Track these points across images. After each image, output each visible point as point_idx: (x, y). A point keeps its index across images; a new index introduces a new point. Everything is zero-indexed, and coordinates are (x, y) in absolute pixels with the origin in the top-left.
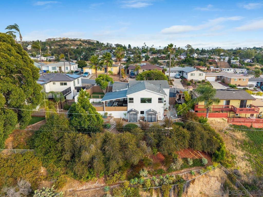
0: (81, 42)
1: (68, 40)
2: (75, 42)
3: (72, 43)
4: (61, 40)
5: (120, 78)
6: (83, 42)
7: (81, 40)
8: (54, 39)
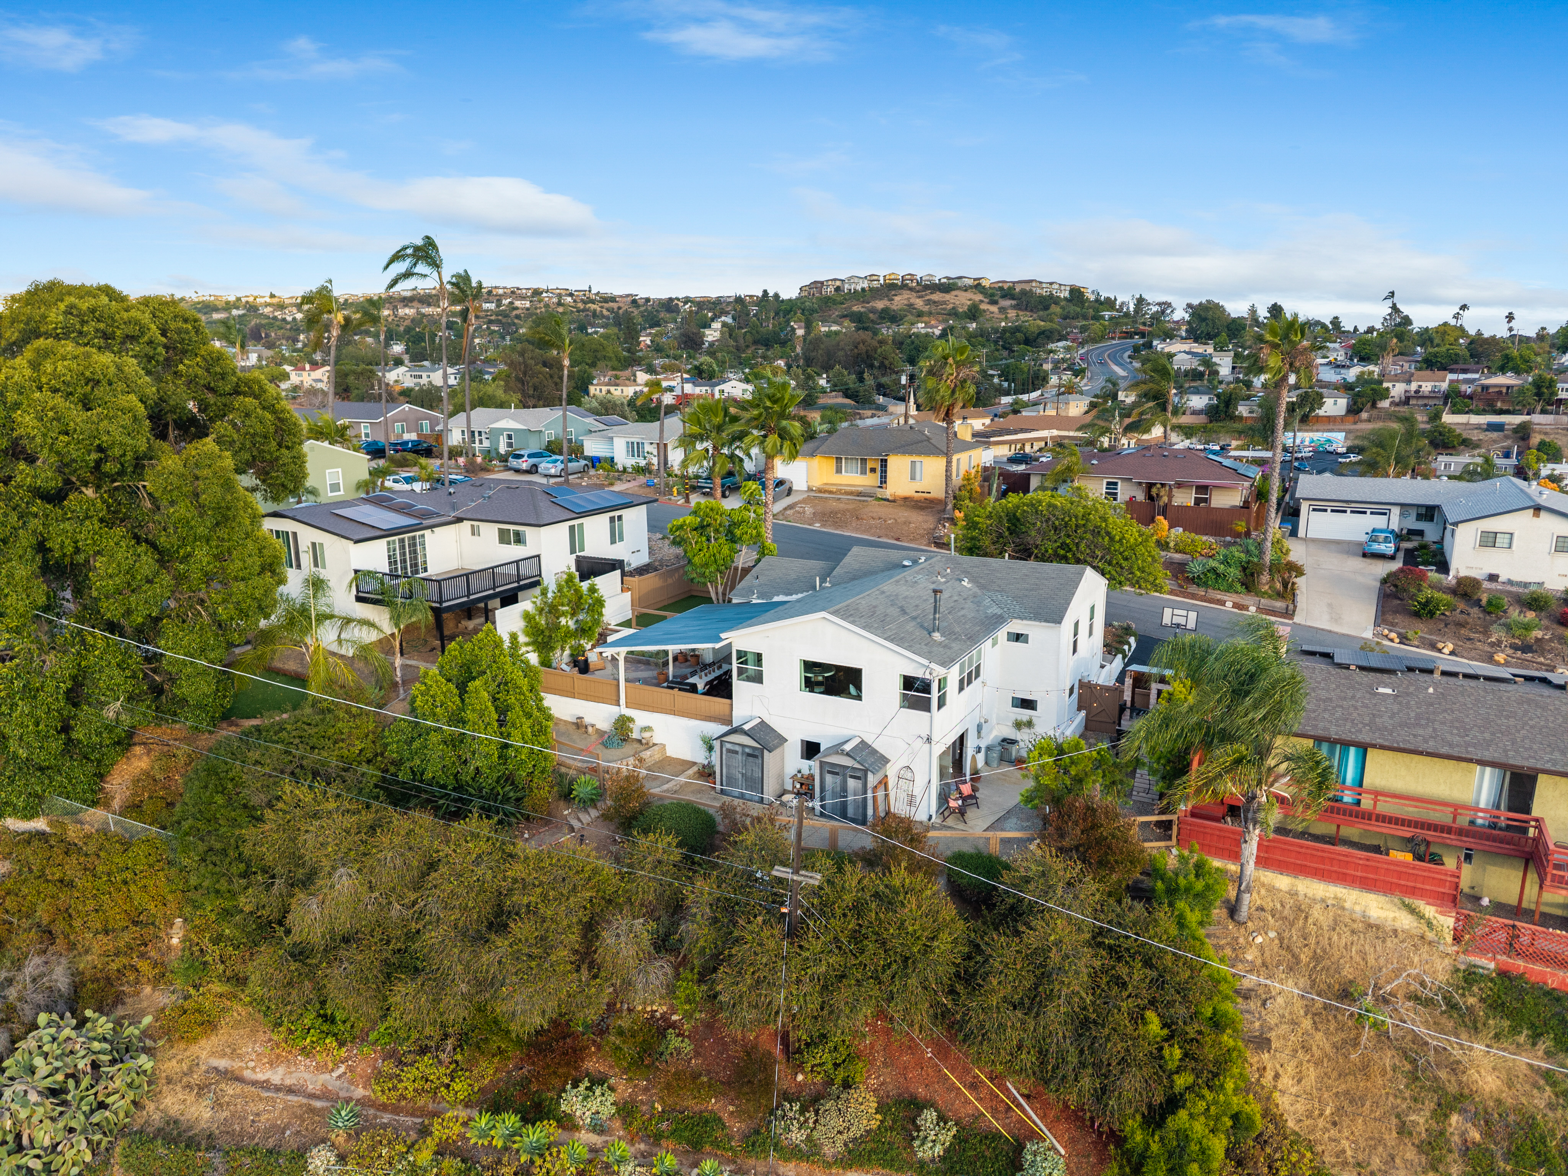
0: (978, 297)
1: (911, 289)
2: (947, 297)
3: (929, 302)
4: (871, 289)
5: (939, 521)
6: (992, 295)
7: (984, 283)
8: (838, 283)
